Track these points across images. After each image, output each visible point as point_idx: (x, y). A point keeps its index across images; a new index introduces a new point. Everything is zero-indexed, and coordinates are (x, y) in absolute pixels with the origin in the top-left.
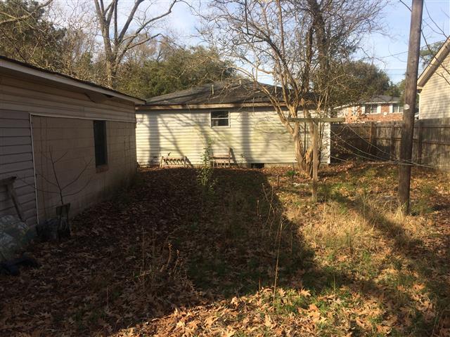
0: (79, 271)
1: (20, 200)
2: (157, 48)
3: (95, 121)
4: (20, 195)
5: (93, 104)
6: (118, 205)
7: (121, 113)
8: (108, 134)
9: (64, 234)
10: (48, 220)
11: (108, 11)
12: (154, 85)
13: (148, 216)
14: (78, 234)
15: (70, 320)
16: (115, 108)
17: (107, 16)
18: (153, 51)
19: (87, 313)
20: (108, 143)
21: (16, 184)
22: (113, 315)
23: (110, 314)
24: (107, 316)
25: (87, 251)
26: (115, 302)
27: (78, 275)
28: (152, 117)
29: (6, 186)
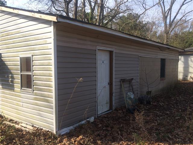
0: (155, 118)
1: (134, 87)
2: (189, 25)
3: (161, 59)
4: (134, 85)
5: (161, 52)
6: (169, 95)
7: (173, 56)
8: (166, 65)
9: (149, 103)
10: (143, 96)
11: (167, 12)
12: (187, 42)
13: (184, 102)
14: (154, 104)
15: (155, 134)
16: (171, 53)
17: (166, 15)
18: (187, 27)
19: (161, 134)
20: (166, 68)
21: (133, 81)
22: (172, 138)
23: (171, 137)
24: (170, 137)
25: (158, 111)
26: (172, 133)
27: (155, 119)
28: (186, 57)
29: (130, 82)
